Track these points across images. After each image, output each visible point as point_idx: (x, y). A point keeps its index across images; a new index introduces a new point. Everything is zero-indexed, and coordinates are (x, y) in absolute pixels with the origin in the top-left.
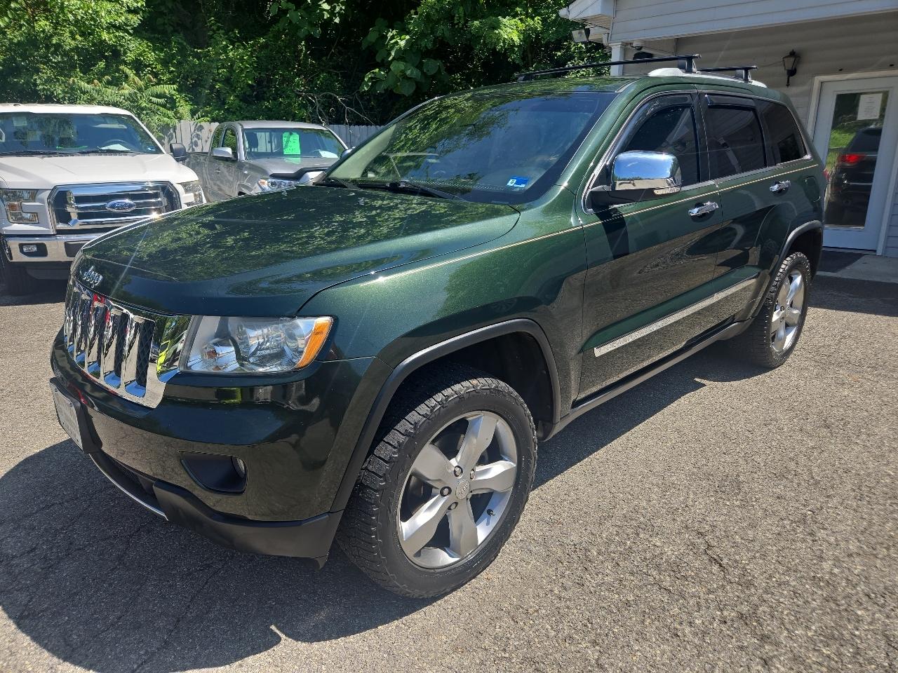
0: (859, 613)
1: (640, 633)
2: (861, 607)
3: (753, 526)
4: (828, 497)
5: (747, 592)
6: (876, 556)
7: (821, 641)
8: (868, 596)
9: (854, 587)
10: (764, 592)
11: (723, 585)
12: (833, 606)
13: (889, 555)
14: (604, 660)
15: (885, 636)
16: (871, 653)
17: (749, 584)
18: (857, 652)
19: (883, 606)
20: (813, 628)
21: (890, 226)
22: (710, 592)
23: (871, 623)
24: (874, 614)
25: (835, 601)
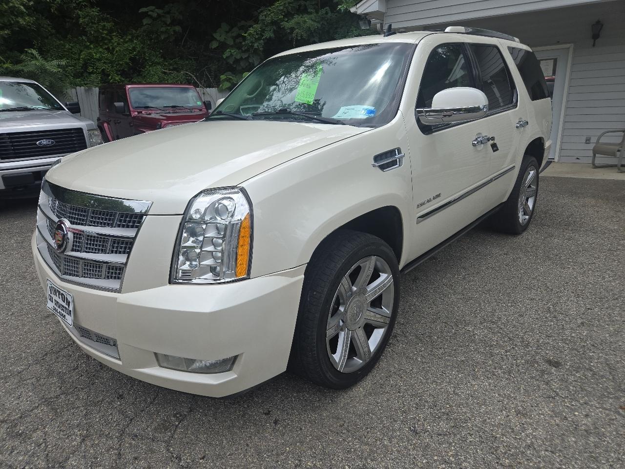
0: (591, 354)
1: (473, 375)
2: (591, 352)
3: (521, 316)
4: (560, 297)
5: (527, 350)
6: (593, 325)
7: (574, 370)
8: (593, 346)
9: (585, 342)
10: (537, 349)
11: (513, 347)
12: (576, 352)
13: (600, 325)
14: (457, 391)
15: (607, 364)
16: (601, 373)
17: (527, 346)
18: (594, 374)
19: (602, 349)
20: (568, 364)
21: (562, 143)
22: (506, 351)
23: (598, 359)
24: (598, 354)
25: (576, 350)
